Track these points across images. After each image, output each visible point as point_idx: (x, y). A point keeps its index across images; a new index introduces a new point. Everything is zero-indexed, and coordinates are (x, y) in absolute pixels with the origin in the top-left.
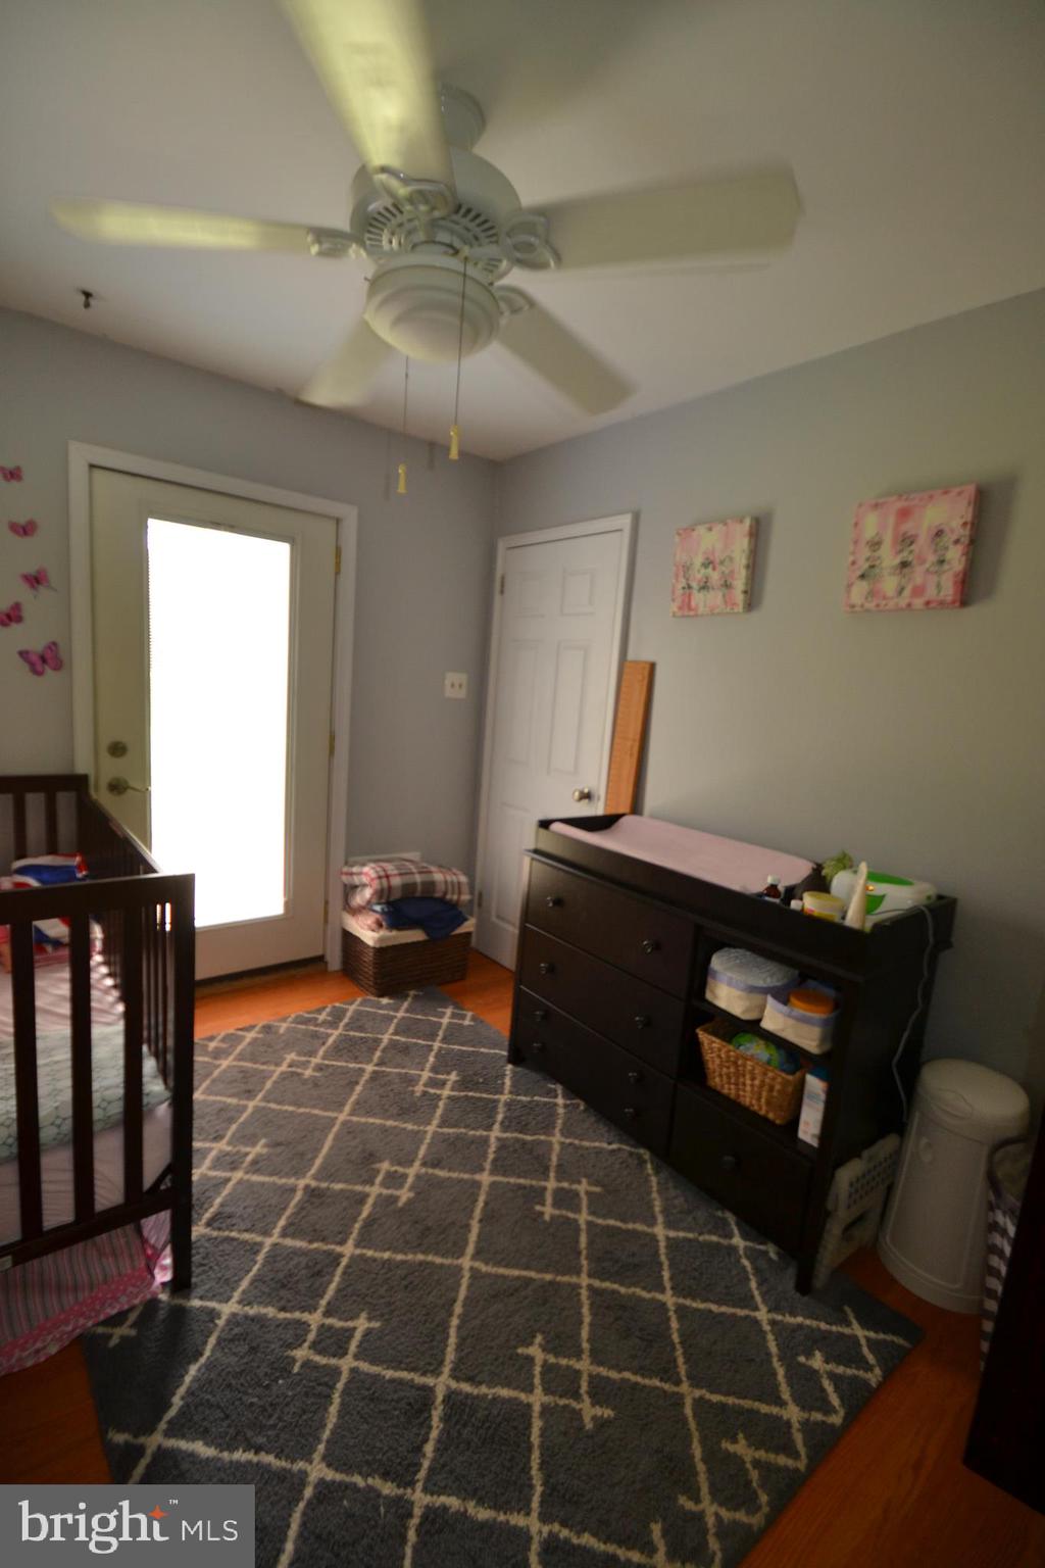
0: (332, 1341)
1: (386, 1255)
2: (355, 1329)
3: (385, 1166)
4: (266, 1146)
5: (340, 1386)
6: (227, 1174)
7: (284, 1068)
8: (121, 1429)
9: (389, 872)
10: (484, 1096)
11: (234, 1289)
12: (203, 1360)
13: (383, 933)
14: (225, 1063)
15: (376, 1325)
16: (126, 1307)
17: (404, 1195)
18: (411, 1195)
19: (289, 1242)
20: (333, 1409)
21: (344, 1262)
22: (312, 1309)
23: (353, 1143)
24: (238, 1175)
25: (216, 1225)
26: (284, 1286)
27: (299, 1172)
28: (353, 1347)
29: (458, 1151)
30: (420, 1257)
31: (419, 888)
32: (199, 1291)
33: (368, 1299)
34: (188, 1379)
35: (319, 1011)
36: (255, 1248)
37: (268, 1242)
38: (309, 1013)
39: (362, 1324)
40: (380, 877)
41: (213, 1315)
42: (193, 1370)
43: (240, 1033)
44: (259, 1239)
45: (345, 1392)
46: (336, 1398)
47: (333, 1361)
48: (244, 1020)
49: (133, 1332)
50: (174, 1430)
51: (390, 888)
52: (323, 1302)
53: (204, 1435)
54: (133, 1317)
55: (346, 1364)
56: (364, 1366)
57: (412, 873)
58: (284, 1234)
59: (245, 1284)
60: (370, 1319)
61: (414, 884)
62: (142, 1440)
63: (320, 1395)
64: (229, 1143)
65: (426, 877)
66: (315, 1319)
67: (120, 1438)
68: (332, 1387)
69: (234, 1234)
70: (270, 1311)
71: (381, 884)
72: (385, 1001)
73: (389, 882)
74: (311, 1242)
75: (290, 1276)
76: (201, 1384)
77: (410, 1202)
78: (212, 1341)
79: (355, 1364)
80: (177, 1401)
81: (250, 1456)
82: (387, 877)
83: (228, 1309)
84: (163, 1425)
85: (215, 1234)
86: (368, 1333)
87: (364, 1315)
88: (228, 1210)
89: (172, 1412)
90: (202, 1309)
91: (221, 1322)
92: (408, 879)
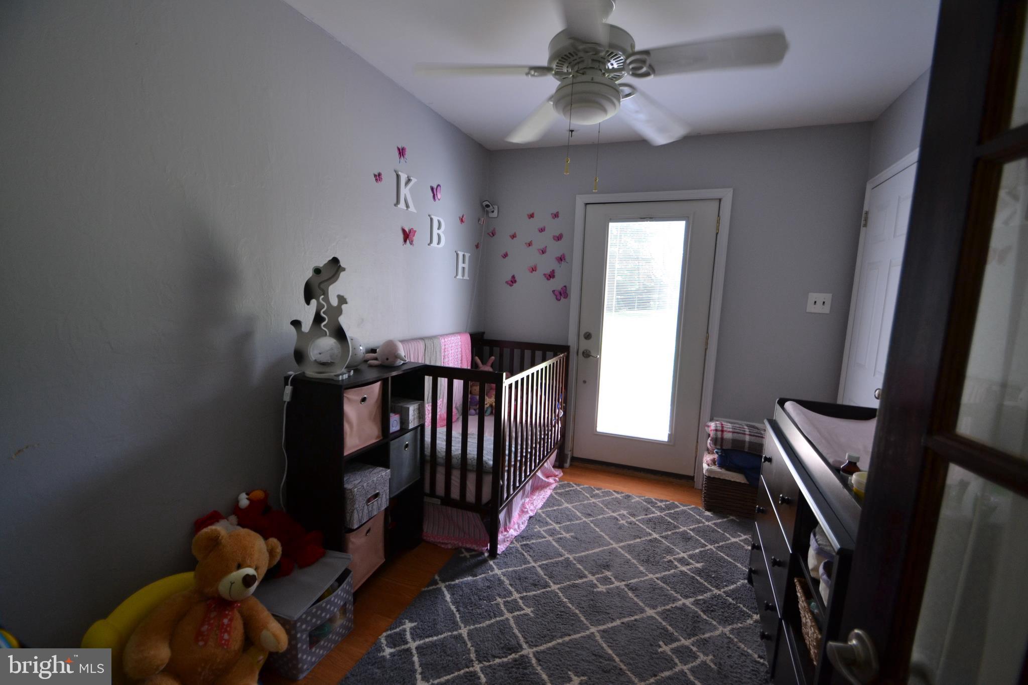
0: (513, 607)
1: (565, 600)
2: (524, 609)
3: (608, 574)
4: (572, 536)
5: (498, 619)
6: (547, 536)
7: (615, 515)
8: (439, 576)
9: (725, 429)
10: (706, 584)
11: (505, 568)
12: (475, 578)
13: (715, 468)
14: (593, 500)
15: (532, 615)
16: (472, 548)
17: (602, 588)
18: (605, 591)
19: (539, 569)
20: (488, 622)
21: (548, 589)
22: (518, 592)
23: (606, 557)
24: (550, 539)
25: (524, 547)
26: (520, 579)
27: (570, 552)
28: (516, 613)
29: (653, 594)
30: (577, 612)
31: (747, 445)
32: (496, 561)
33: (540, 606)
34: (466, 579)
35: (661, 501)
36: (526, 562)
37: (533, 564)
38: (656, 499)
39: (528, 611)
40: (716, 430)
41: (492, 569)
42: (470, 578)
43: (613, 493)
44: (531, 561)
45: (498, 622)
46: (493, 621)
47: (505, 611)
48: (620, 488)
49: (468, 557)
50: (447, 587)
51: (722, 438)
52: (525, 594)
53: (452, 594)
54: (473, 553)
55: (508, 615)
56: (512, 622)
57: (745, 434)
58: (540, 566)
59: (510, 569)
60: (532, 612)
61: (744, 442)
62: (440, 582)
63: (489, 615)
64: (559, 527)
65: (754, 439)
66: (516, 595)
67: (437, 577)
68: (495, 617)
69: (525, 554)
70: (507, 582)
71: (716, 435)
72: (708, 513)
73: (722, 435)
74: (545, 575)
75: (526, 578)
76: (467, 584)
77: (600, 592)
78: (483, 575)
79: (511, 618)
80: (457, 581)
81: (455, 610)
82: (722, 431)
83: (497, 571)
84: (447, 583)
85: (520, 549)
86: (526, 615)
87: (532, 609)
88: (533, 546)
89: (453, 583)
90: (491, 566)
91: (491, 573)
92: (739, 437)
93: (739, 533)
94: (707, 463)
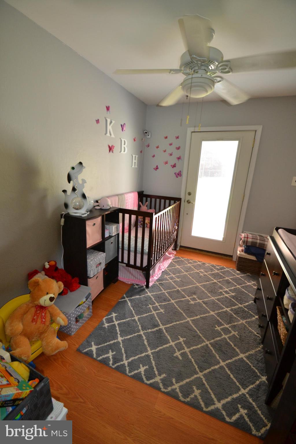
0: (156, 309)
1: (177, 307)
2: (160, 310)
3: (195, 296)
4: (180, 280)
5: (150, 313)
6: (170, 280)
7: (198, 271)
8: (126, 295)
9: (249, 237)
10: (236, 302)
11: (152, 293)
12: (140, 296)
13: (243, 253)
14: (189, 265)
15: (164, 312)
16: (139, 284)
17: (192, 302)
18: (193, 303)
19: (166, 294)
20: (146, 315)
21: (170, 302)
22: (158, 303)
23: (194, 290)
24: (171, 281)
25: (160, 284)
26: (158, 298)
27: (179, 287)
28: (157, 312)
29: (214, 306)
30: (182, 312)
31: (258, 244)
32: (148, 289)
33: (167, 309)
34: (136, 297)
35: (218, 266)
36: (162, 291)
37: (164, 291)
38: (216, 265)
39: (162, 311)
40: (245, 237)
41: (147, 293)
42: (138, 296)
43: (198, 262)
44: (163, 290)
45: (150, 315)
46: (148, 314)
47: (153, 310)
48: (201, 260)
49: (137, 287)
50: (130, 300)
51: (247, 241)
52: (161, 304)
53: (131, 303)
54: (139, 286)
55: (154, 312)
56: (155, 315)
57: (257, 239)
58: (167, 292)
59: (155, 293)
60: (163, 311)
61: (256, 243)
62: (126, 298)
63: (146, 312)
64: (175, 276)
65: (261, 242)
66: (157, 304)
67: (125, 296)
68: (149, 313)
69: (161, 287)
70: (153, 299)
71: (244, 239)
72: (238, 272)
73: (247, 239)
74: (169, 296)
75: (161, 297)
76: (137, 298)
77: (192, 304)
78: (143, 296)
79: (155, 314)
80: (133, 298)
81: (132, 309)
82: (247, 238)
83: (149, 294)
84: (129, 298)
85: (159, 285)
86: (161, 312)
87: (164, 310)
88: (164, 284)
89: (131, 298)
90: (146, 292)
91: (146, 295)
92: (255, 241)
93: (251, 281)
94: (240, 251)
